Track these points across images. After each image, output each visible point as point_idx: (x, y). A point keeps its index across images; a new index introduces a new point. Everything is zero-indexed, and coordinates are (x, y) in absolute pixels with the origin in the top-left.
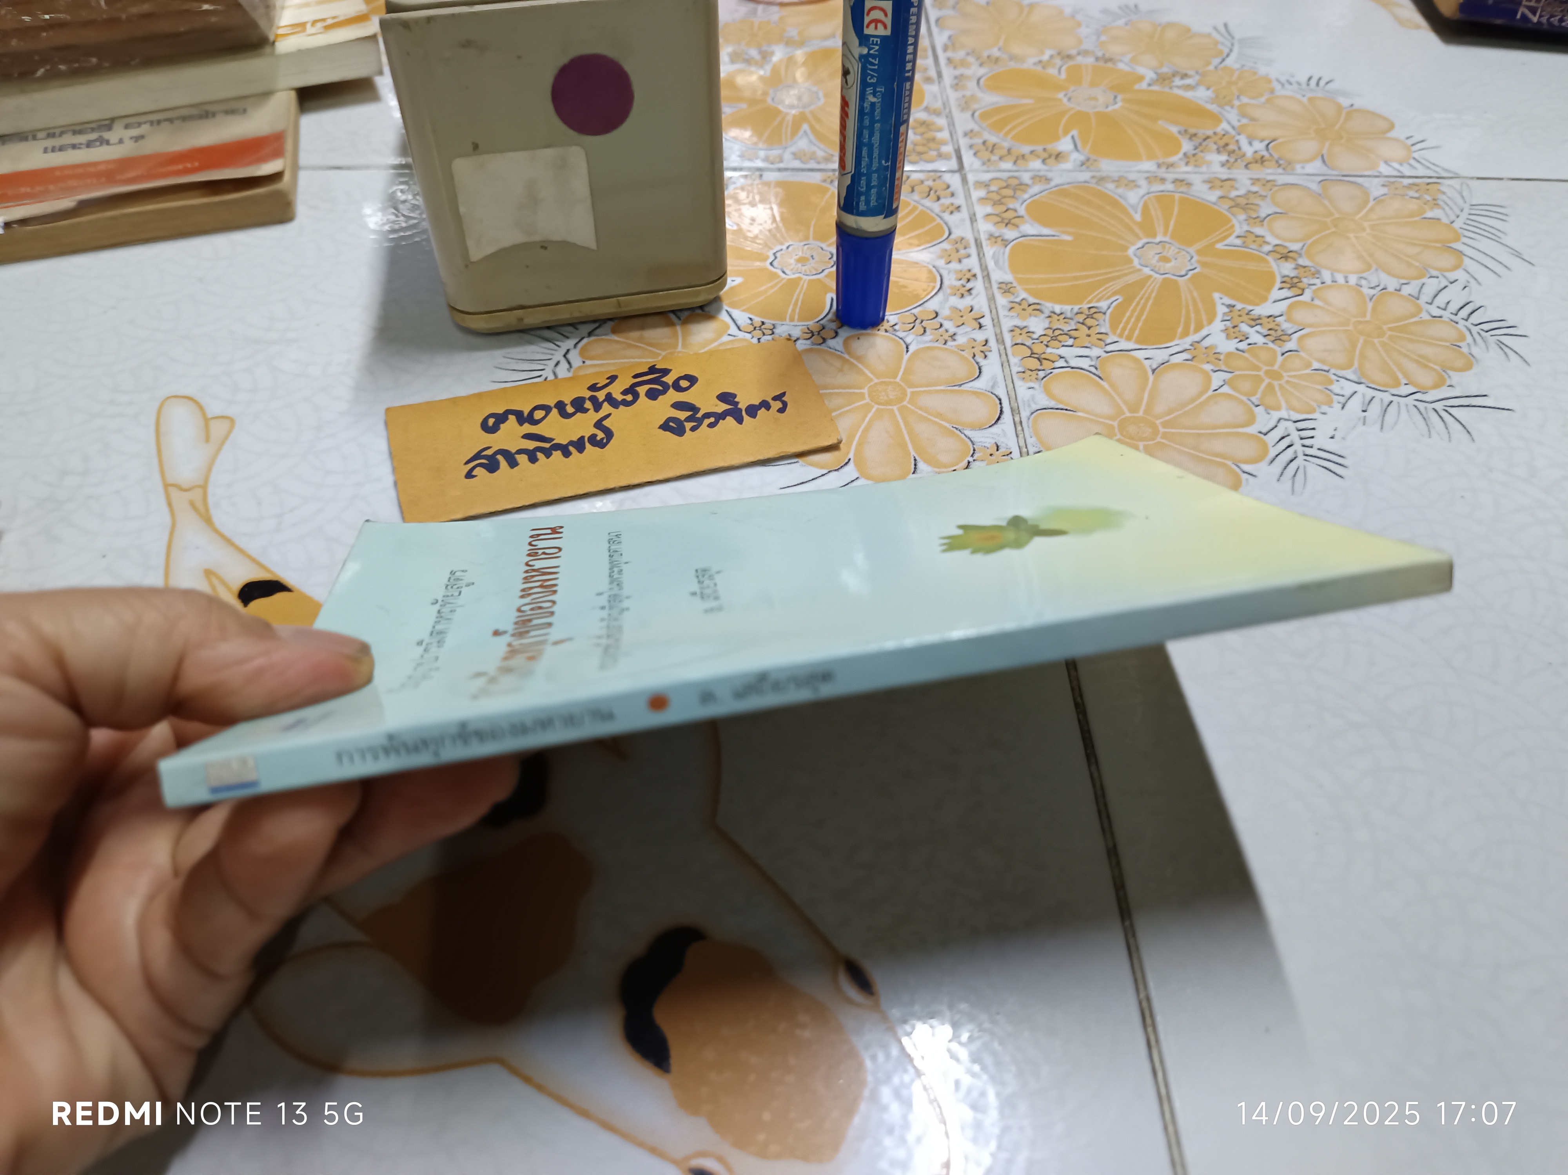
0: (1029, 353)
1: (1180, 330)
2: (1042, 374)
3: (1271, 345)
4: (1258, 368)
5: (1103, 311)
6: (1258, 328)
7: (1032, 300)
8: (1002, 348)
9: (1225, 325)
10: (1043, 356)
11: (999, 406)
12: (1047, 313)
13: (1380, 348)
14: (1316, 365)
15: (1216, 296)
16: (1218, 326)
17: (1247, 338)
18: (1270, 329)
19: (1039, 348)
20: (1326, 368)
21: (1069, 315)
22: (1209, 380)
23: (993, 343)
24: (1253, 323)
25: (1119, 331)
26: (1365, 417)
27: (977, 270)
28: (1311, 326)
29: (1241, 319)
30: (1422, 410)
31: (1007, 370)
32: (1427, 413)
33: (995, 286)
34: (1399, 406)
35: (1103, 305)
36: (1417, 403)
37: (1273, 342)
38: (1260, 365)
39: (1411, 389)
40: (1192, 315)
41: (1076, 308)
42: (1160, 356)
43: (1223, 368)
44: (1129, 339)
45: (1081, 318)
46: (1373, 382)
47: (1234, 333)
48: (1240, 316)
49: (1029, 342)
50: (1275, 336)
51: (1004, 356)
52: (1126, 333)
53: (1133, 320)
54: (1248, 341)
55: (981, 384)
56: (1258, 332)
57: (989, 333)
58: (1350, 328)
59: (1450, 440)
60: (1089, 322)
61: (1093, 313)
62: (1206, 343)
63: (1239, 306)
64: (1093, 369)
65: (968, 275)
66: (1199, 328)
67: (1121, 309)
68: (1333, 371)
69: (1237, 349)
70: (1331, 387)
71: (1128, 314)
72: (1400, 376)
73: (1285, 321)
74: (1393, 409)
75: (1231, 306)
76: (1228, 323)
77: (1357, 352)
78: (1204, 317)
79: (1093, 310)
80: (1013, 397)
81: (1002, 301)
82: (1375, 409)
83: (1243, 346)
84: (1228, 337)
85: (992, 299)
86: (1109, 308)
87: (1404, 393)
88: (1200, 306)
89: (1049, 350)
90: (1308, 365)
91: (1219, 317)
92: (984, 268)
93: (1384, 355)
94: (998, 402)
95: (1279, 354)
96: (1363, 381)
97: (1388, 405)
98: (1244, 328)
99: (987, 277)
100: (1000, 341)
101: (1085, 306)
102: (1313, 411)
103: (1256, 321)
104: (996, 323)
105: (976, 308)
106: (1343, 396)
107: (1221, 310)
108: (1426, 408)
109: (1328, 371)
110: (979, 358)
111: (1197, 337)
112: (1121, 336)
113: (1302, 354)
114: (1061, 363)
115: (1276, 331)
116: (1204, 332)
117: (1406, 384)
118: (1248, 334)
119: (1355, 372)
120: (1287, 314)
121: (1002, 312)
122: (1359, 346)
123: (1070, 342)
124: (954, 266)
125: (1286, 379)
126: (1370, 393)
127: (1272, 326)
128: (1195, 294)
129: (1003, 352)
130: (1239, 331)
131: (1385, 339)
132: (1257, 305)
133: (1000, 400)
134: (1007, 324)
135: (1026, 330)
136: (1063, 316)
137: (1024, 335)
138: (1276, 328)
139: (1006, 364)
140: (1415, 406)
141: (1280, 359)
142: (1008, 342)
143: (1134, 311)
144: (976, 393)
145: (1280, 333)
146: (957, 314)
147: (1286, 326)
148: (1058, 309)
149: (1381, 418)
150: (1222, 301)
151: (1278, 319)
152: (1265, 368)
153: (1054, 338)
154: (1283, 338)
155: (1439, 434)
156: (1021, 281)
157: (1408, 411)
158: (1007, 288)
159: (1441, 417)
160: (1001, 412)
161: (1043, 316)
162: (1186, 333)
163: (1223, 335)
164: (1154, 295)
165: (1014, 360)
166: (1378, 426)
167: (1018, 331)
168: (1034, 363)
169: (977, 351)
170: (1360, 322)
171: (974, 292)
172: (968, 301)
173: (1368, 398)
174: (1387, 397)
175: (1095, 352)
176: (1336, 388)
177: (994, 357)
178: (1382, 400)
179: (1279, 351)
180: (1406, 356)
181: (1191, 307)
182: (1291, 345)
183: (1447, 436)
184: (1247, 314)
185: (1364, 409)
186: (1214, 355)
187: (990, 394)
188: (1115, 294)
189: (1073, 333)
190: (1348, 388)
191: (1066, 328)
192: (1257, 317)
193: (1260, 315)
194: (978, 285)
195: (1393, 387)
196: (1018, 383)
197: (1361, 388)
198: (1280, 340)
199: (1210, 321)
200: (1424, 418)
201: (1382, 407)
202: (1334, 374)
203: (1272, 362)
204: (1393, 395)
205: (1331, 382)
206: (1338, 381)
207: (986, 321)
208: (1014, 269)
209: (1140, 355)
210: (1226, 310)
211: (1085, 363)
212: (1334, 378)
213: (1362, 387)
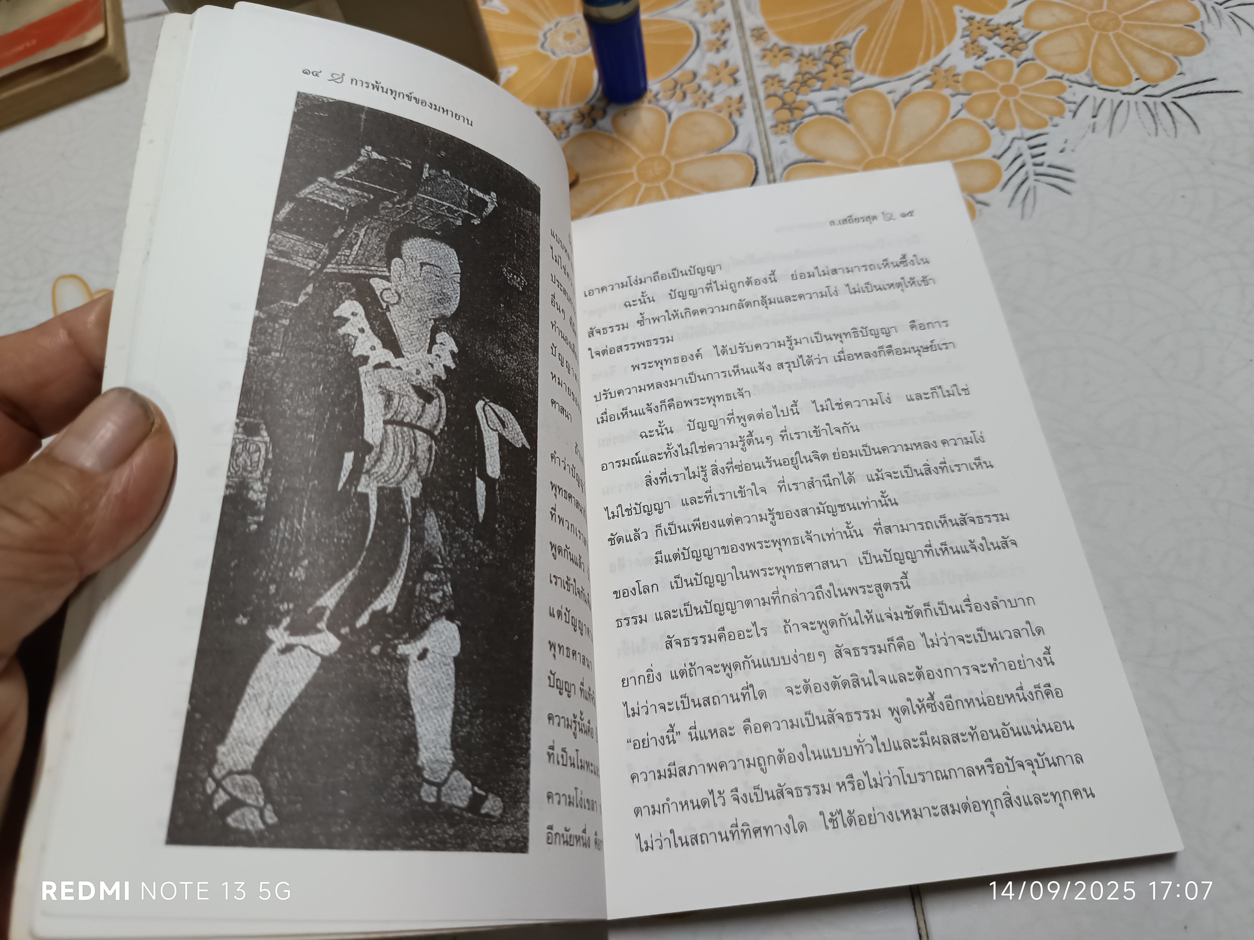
0: (780, 103)
1: (921, 54)
2: (792, 125)
3: (1008, 57)
4: (993, 85)
5: (848, 45)
6: (996, 39)
7: (782, 43)
8: (756, 102)
9: (964, 42)
10: (794, 105)
11: (754, 167)
12: (796, 55)
13: (1114, 42)
14: (1051, 72)
15: (957, 9)
16: (958, 42)
17: (985, 53)
18: (1008, 39)
19: (789, 98)
20: (1059, 74)
21: (817, 54)
22: (947, 106)
23: (748, 99)
24: (991, 34)
25: (863, 66)
26: (1094, 124)
27: (731, 19)
28: (1048, 28)
29: (980, 31)
30: (1151, 106)
31: (761, 126)
32: (1155, 109)
33: (748, 33)
34: (1129, 106)
35: (849, 38)
36: (1147, 99)
37: (1010, 53)
38: (997, 81)
39: (1142, 84)
40: (933, 36)
41: (824, 46)
42: (902, 86)
43: (962, 90)
44: (873, 72)
45: (828, 56)
46: (1105, 82)
47: (973, 49)
48: (979, 28)
49: (780, 92)
50: (1012, 45)
51: (758, 108)
52: (871, 66)
53: (877, 51)
54: (987, 56)
55: (737, 146)
56: (996, 44)
57: (744, 88)
58: (1087, 23)
59: (1176, 137)
60: (837, 59)
61: (840, 48)
62: (945, 66)
63: (978, 17)
64: (839, 112)
65: (723, 26)
66: (940, 48)
67: (866, 40)
68: (1067, 76)
69: (976, 67)
70: (1063, 95)
71: (872, 45)
72: (1132, 70)
73: (1023, 26)
74: (1123, 108)
75: (970, 19)
76: (967, 40)
77: (1092, 51)
78: (944, 36)
79: (840, 46)
80: (767, 154)
81: (755, 49)
82: (1106, 111)
83: (981, 62)
84: (967, 55)
85: (745, 49)
86: (854, 40)
87: (1133, 90)
88: (941, 23)
89: (799, 98)
90: (1043, 72)
91: (959, 32)
92: (738, 15)
93: (1118, 49)
94: (753, 162)
95: (1015, 65)
96: (1096, 82)
97: (1118, 106)
98: (983, 41)
99: (741, 25)
100: (754, 94)
101: (832, 42)
102: (1044, 124)
103: (994, 31)
104: (751, 76)
105: (731, 62)
106: (1075, 103)
107: (961, 24)
108: (1155, 103)
109: (1061, 78)
110: (736, 117)
111: (935, 60)
112: (865, 70)
113: (1038, 62)
114: (810, 110)
115: (1013, 39)
116: (944, 53)
117: (1137, 79)
118: (986, 48)
119: (1088, 75)
120: (1025, 19)
121: (756, 62)
122: (1094, 42)
123: (818, 85)
124: (710, 17)
125: (1021, 92)
126: (1101, 94)
127: (1010, 34)
128: (937, 11)
129: (757, 106)
130: (978, 46)
131: (1120, 31)
132: (995, 12)
133: (755, 160)
134: (760, 74)
135: (777, 79)
136: (811, 57)
137: (776, 85)
138: (1015, 36)
139: (760, 120)
140: (1145, 103)
141: (1016, 70)
142: (762, 94)
143: (878, 39)
144: (734, 156)
145: (1017, 41)
146: (715, 72)
147: (1023, 32)
148: (807, 49)
149: (1110, 122)
150: (962, 15)
151: (1016, 26)
152: (1001, 84)
153: (804, 83)
154: (1021, 46)
155: (1165, 130)
156: (772, 24)
157: (1137, 110)
158: (759, 34)
159: (1169, 111)
160: (757, 173)
161: (793, 61)
162: (927, 57)
163: (963, 53)
164: (897, 18)
165: (768, 114)
166: (1107, 131)
167: (770, 81)
168: (785, 114)
169: (733, 108)
170: (1096, 15)
171: (729, 44)
172: (724, 55)
173: (1099, 101)
174: (1117, 97)
175: (843, 92)
176: (1067, 95)
177: (749, 113)
178: (1112, 101)
179: (1015, 61)
180: (1140, 47)
181: (932, 27)
182: (1027, 54)
183: (1172, 132)
184: (987, 25)
185: (1094, 114)
186: (953, 76)
187: (746, 155)
188: (860, 23)
189: (822, 75)
190: (1079, 92)
191: (815, 70)
192: (995, 27)
193: (998, 24)
194: (732, 35)
195: (1124, 84)
196: (772, 138)
197: (1093, 91)
198: (1017, 49)
199: (950, 39)
200: (1153, 116)
201: (1112, 109)
202: (1068, 80)
203: (1007, 77)
204: (1124, 94)
205: (1064, 89)
206: (1071, 87)
207: (741, 75)
208: (766, 11)
209: (882, 89)
210: (966, 24)
211: (832, 107)
212: (1067, 84)
213: (1095, 88)
